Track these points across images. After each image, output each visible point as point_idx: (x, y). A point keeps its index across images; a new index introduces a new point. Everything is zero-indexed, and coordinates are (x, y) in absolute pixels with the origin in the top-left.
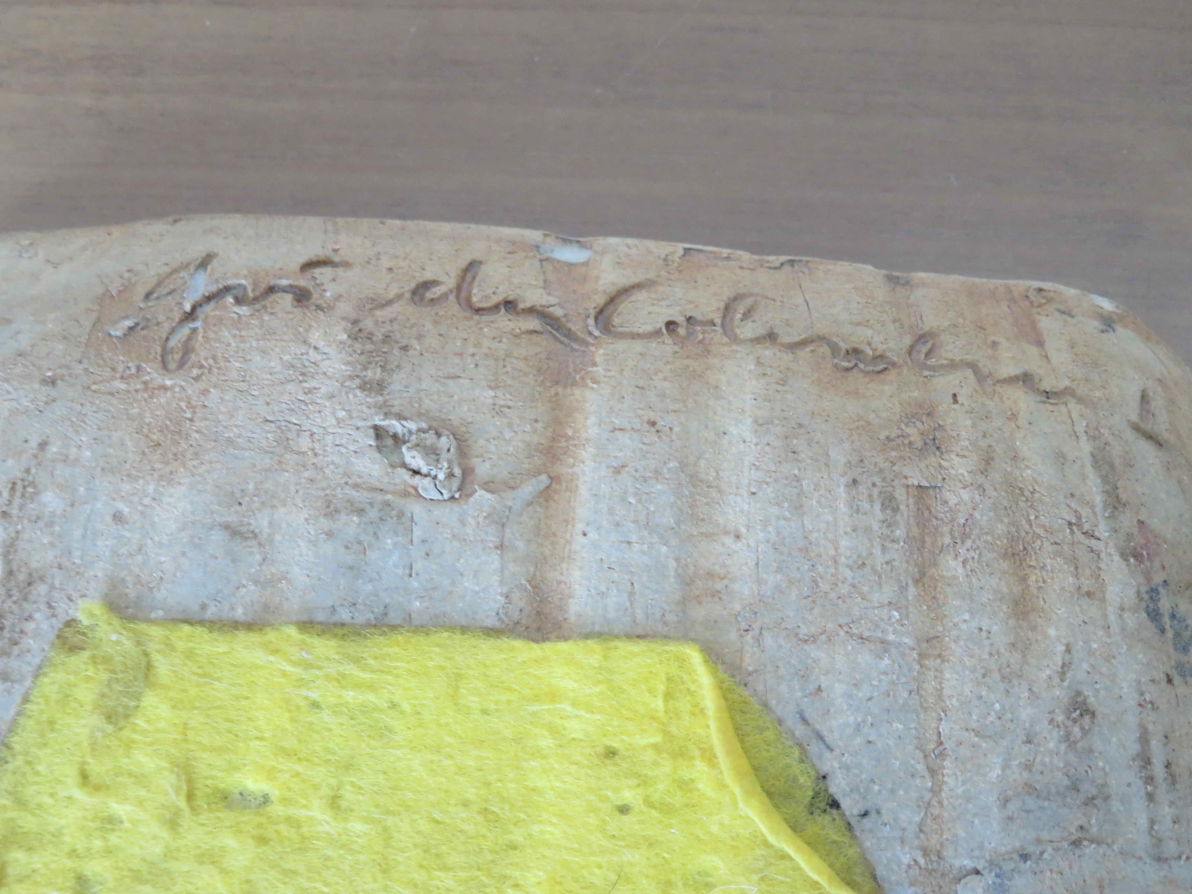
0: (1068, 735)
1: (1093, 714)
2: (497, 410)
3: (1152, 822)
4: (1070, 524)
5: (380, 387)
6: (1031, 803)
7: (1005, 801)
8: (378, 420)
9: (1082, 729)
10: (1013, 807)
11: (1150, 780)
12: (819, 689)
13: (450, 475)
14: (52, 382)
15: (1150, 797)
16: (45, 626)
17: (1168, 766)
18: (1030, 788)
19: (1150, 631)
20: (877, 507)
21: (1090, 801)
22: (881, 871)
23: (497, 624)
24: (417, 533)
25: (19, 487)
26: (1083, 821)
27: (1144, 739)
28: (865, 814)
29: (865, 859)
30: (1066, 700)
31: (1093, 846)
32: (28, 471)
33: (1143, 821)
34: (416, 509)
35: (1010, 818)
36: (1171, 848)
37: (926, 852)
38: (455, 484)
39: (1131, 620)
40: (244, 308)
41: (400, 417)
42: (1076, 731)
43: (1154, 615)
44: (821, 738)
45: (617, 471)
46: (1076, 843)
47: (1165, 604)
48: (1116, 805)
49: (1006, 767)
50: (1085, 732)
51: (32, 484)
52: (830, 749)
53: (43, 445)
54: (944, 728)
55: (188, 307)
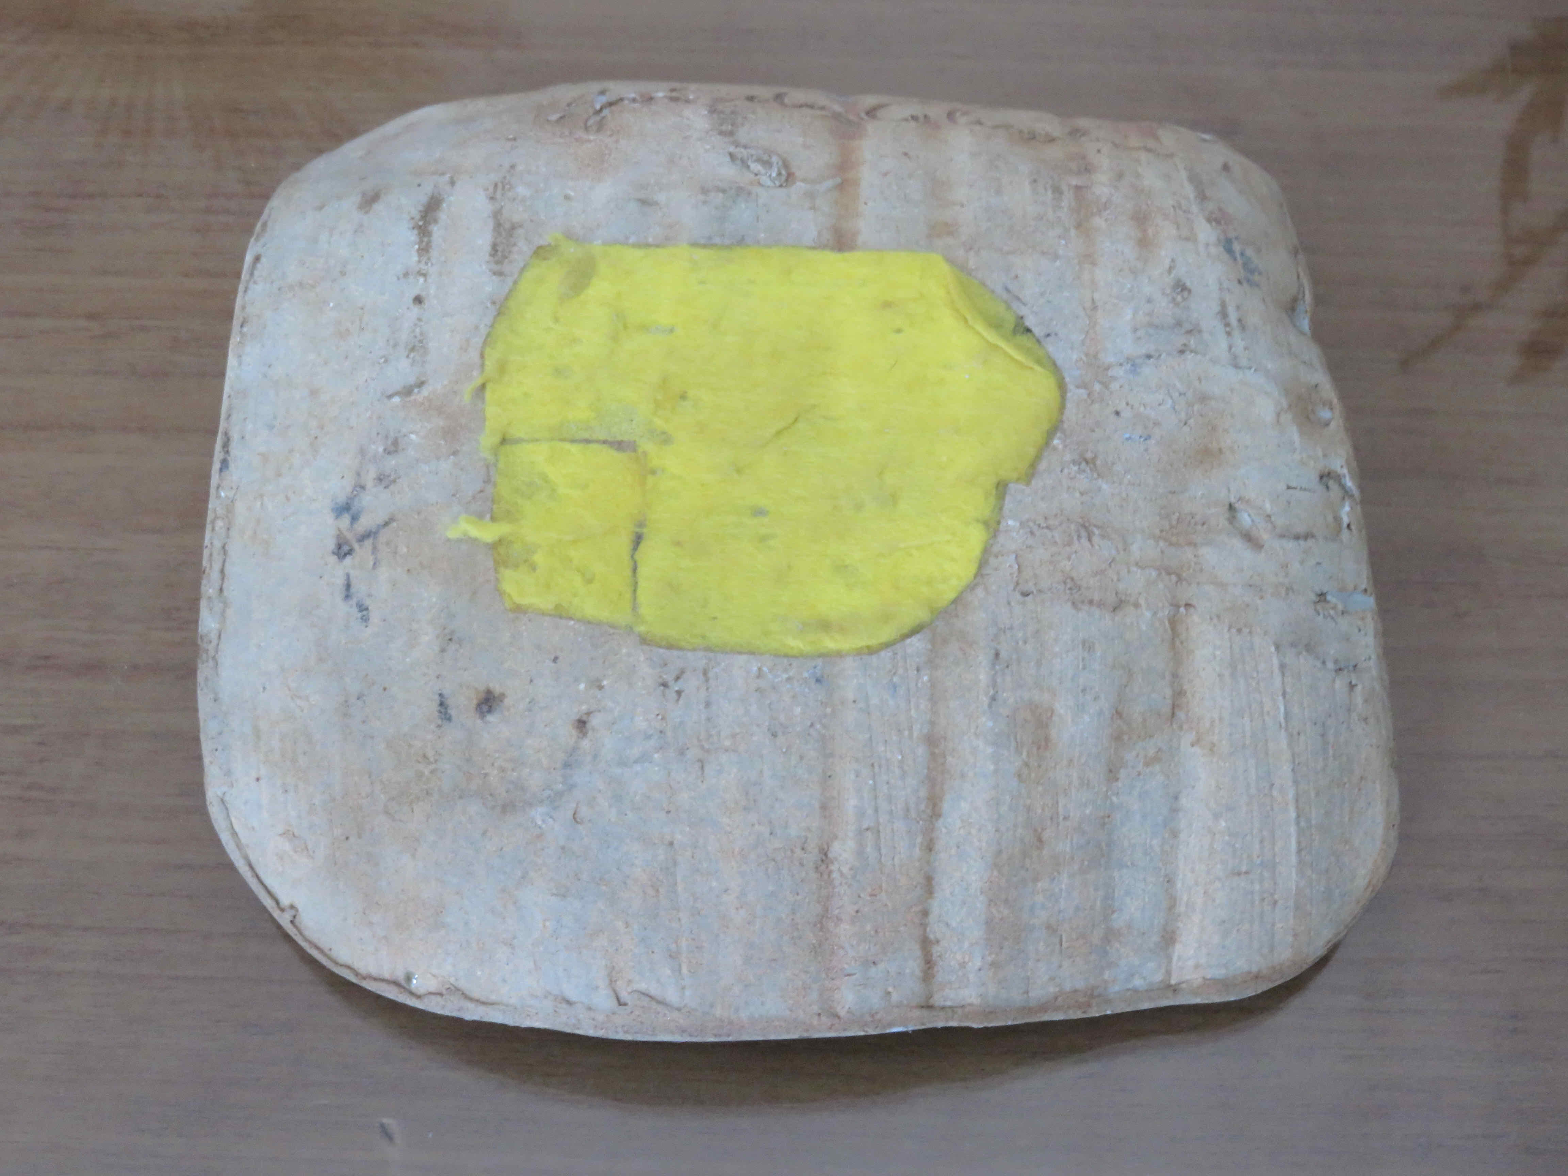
0: (1174, 300)
1: (1190, 291)
2: (806, 147)
3: (1230, 348)
4: (1174, 207)
5: (731, 134)
6: (1151, 331)
7: (1135, 330)
8: (732, 149)
9: (1183, 297)
10: (1141, 333)
11: (1227, 325)
12: (1017, 276)
13: (779, 174)
14: (515, 139)
15: (1229, 334)
16: (525, 249)
17: (1240, 320)
18: (1151, 325)
19: (1225, 256)
20: (1049, 193)
21: (1189, 332)
22: (1059, 362)
23: (814, 245)
24: (761, 201)
25: (500, 185)
26: (1185, 342)
27: (1223, 305)
28: (1048, 335)
29: (1049, 357)
30: (1172, 284)
31: (1193, 354)
32: (505, 178)
33: (1224, 345)
34: (759, 190)
35: (1139, 338)
36: (1244, 362)
37: (1087, 355)
38: (783, 178)
39: (1213, 250)
40: (637, 104)
41: (745, 147)
42: (1179, 298)
43: (1229, 251)
44: (1018, 299)
45: (885, 174)
46: (1182, 352)
47: (1237, 247)
48: (1206, 336)
49: (1135, 313)
50: (1184, 299)
51: (509, 183)
52: (1025, 304)
53: (513, 167)
54: (1097, 296)
55: (598, 107)
